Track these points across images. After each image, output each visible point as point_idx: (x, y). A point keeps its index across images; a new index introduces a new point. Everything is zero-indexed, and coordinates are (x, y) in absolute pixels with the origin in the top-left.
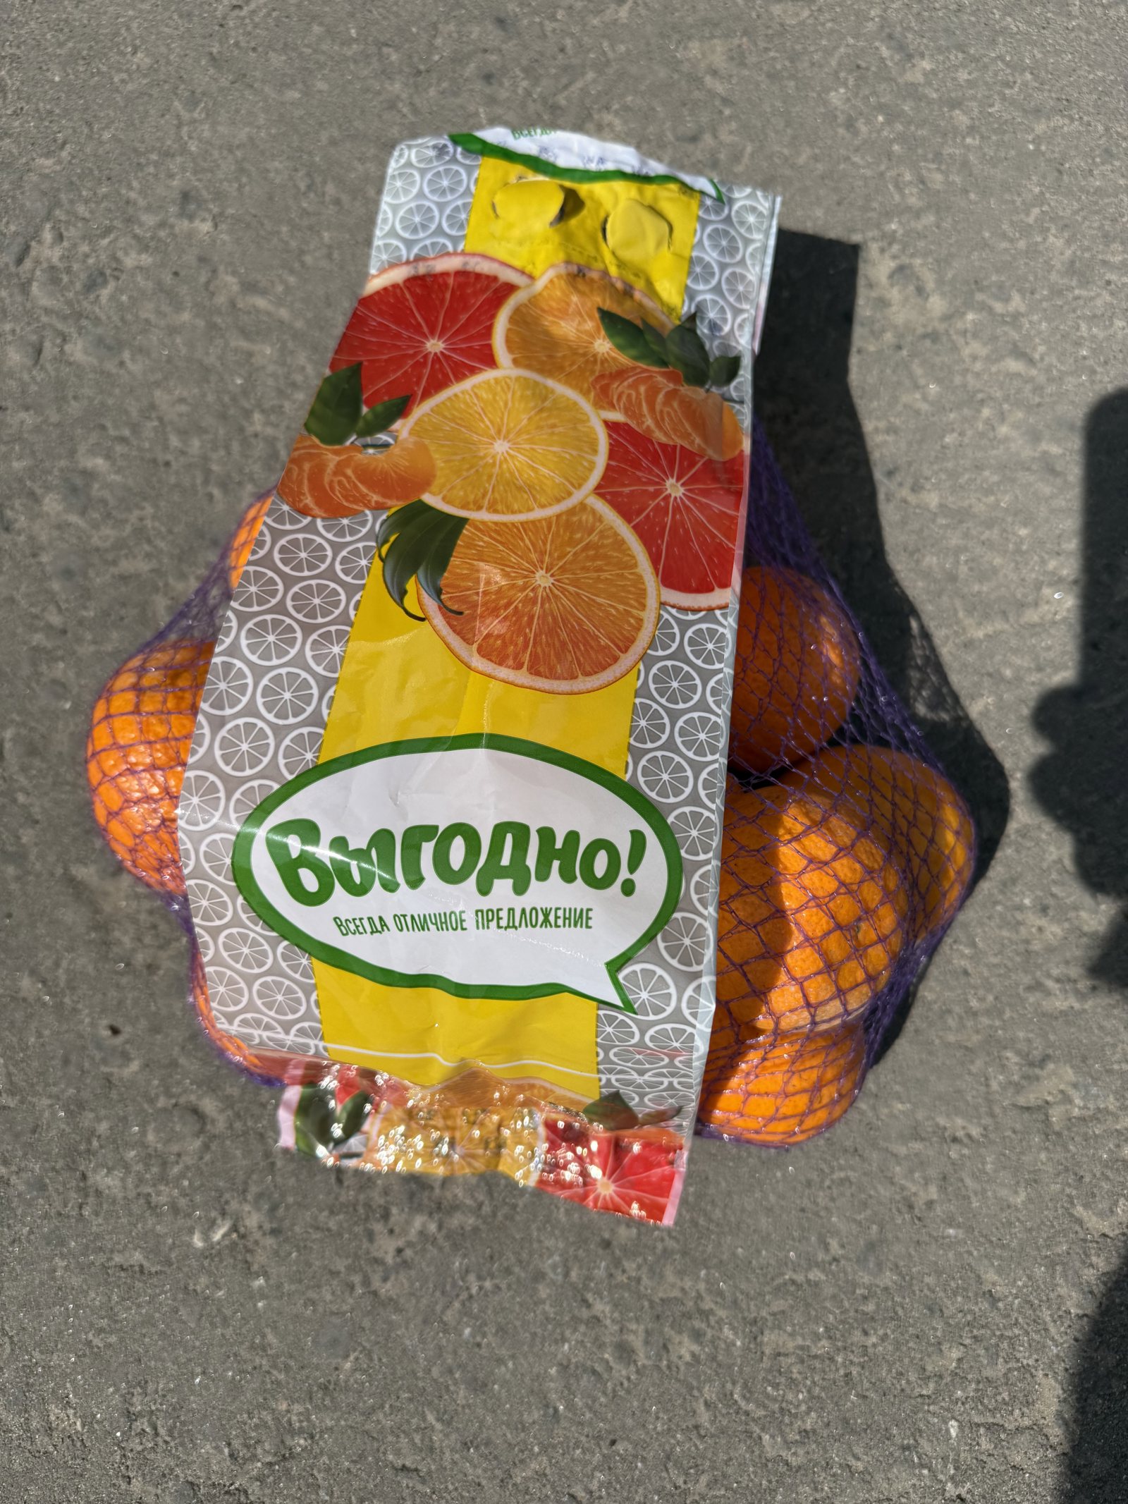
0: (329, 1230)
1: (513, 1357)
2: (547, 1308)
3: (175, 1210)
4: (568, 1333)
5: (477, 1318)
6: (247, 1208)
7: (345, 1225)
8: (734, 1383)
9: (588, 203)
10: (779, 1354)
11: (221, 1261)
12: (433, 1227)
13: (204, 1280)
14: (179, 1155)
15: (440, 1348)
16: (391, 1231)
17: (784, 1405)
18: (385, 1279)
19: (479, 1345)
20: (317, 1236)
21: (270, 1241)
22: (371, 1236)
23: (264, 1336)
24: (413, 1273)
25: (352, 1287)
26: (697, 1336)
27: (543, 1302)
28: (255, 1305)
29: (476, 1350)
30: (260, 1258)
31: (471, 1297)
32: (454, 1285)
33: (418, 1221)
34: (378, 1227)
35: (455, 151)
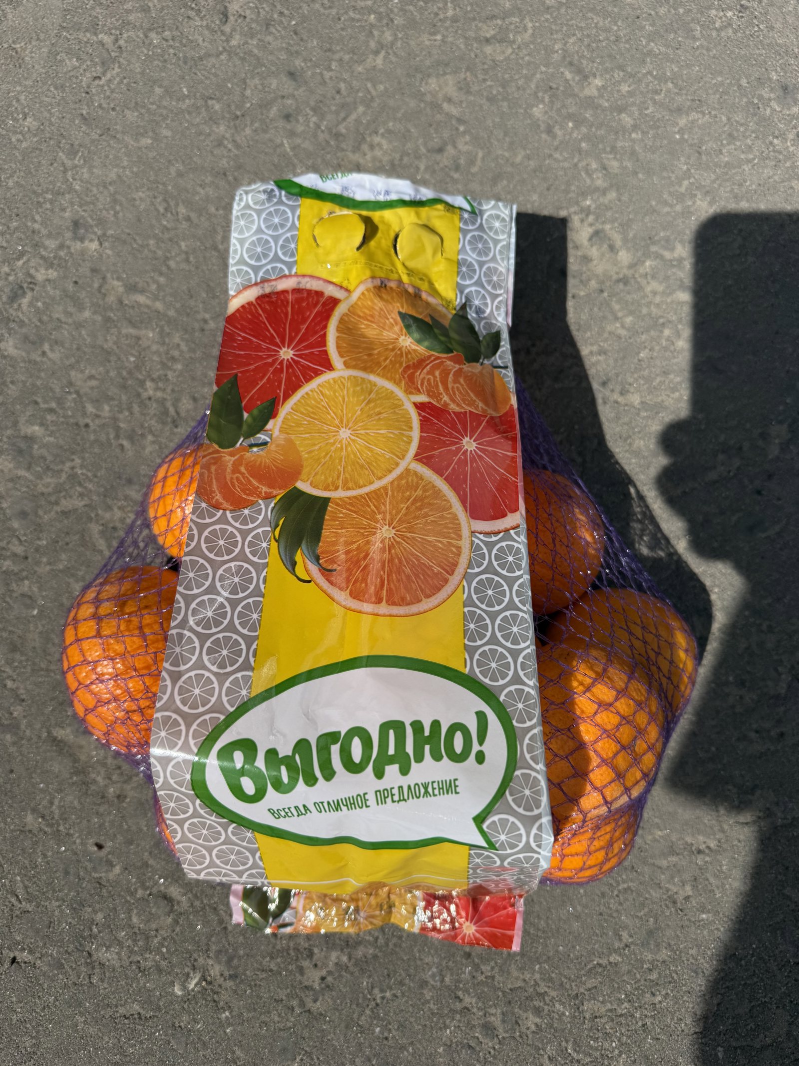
0: (271, 970)
1: (412, 1043)
2: (432, 1006)
3: (160, 970)
4: (448, 1022)
5: (383, 1020)
6: (210, 962)
7: (282, 966)
8: (567, 1041)
9: (381, 227)
10: (596, 1017)
11: (197, 1003)
12: (345, 959)
13: (185, 1018)
14: (157, 930)
15: (360, 1044)
16: (316, 965)
17: (603, 1052)
18: (315, 1001)
19: (386, 1038)
20: (264, 975)
21: (230, 984)
22: (301, 970)
23: (234, 1052)
24: (334, 993)
25: (293, 1009)
26: (538, 1011)
27: (428, 1002)
28: (225, 1032)
29: (385, 1042)
30: (224, 997)
31: (377, 1005)
32: (365, 998)
33: (334, 956)
34: (306, 964)
35: (280, 194)
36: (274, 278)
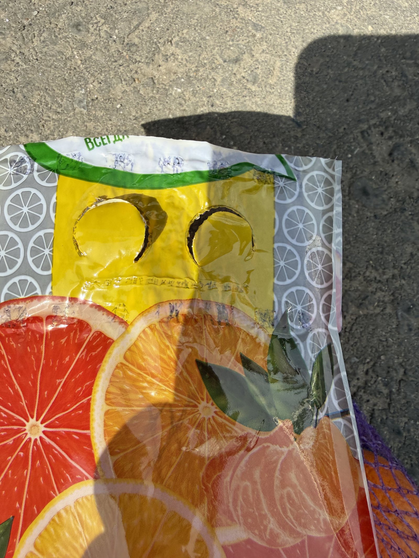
9: (170, 213)
35: (32, 166)
36: (22, 297)
